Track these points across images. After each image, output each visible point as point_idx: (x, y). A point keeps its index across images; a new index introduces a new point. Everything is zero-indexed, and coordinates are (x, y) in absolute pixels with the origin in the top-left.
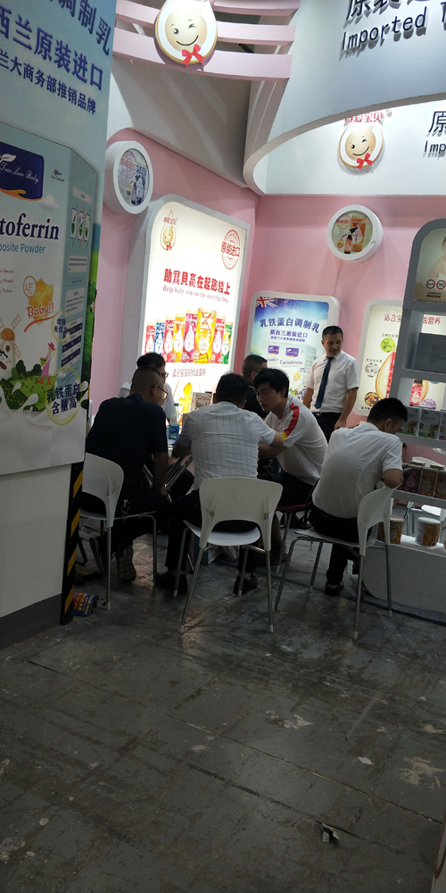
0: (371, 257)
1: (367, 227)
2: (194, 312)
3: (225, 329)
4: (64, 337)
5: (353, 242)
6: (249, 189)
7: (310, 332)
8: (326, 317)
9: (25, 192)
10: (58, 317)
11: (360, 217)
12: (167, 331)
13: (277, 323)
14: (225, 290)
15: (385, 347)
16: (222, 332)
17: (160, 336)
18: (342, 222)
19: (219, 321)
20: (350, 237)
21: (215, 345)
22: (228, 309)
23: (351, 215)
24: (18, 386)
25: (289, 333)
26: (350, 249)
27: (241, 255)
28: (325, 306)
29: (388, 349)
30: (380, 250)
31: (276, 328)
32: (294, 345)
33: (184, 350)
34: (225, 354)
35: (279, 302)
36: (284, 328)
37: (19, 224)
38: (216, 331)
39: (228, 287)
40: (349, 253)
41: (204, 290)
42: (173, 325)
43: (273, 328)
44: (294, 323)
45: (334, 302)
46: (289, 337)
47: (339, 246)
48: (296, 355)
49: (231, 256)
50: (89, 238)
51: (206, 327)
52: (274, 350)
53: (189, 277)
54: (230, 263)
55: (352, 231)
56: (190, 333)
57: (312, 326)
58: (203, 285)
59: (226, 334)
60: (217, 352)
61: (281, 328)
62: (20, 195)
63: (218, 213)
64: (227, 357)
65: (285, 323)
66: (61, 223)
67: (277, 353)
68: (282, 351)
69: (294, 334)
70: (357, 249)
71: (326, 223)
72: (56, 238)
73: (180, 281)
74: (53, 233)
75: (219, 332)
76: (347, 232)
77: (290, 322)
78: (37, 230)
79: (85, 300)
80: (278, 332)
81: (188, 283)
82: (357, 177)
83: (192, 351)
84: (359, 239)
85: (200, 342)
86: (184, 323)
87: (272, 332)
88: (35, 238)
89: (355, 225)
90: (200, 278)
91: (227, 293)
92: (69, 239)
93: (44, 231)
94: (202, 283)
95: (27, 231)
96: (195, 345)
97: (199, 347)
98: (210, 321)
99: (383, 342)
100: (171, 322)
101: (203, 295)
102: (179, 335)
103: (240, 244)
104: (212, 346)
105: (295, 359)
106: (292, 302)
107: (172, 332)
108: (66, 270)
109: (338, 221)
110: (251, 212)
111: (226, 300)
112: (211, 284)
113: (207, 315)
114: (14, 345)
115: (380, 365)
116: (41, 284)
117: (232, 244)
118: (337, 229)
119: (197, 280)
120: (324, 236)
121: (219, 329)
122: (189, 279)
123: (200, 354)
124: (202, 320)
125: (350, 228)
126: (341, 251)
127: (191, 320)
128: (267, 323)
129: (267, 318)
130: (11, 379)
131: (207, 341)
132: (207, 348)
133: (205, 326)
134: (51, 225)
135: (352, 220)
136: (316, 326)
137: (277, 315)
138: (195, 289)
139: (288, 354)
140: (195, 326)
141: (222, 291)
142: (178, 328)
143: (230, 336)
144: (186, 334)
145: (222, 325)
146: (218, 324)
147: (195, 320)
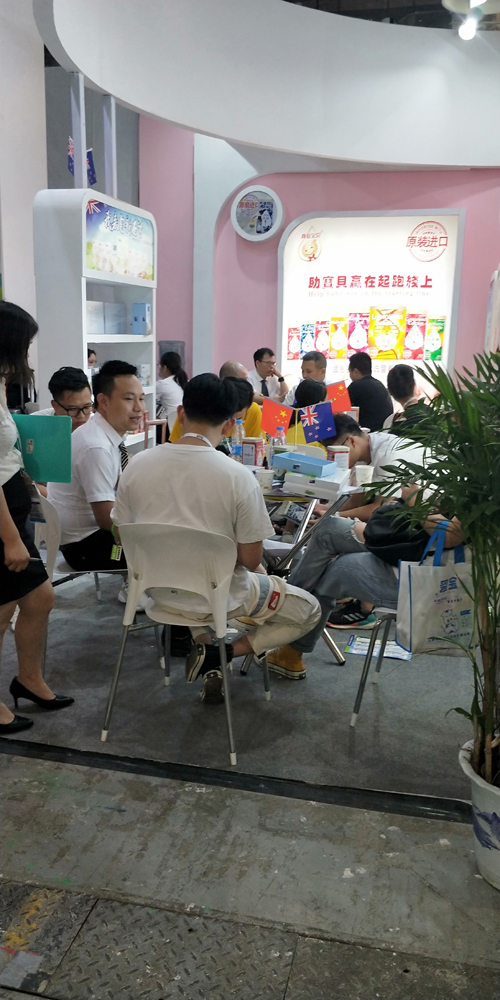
2: (364, 311)
3: (428, 325)
12: (318, 332)
14: (420, 284)
16: (423, 329)
17: (309, 336)
19: (413, 316)
21: (408, 341)
22: (439, 303)
33: (349, 347)
34: (434, 350)
38: (408, 327)
39: (427, 280)
41: (380, 289)
42: (326, 325)
49: (429, 248)
51: (389, 323)
54: (427, 256)
56: (359, 331)
58: (378, 284)
59: (433, 329)
60: (415, 348)
64: (436, 354)
73: (334, 285)
75: (415, 328)
81: (348, 284)
85: (376, 339)
86: (347, 322)
90: (368, 277)
91: (426, 286)
94: (372, 282)
96: (369, 342)
97: (378, 344)
98: (394, 317)
100: (323, 323)
101: (376, 293)
102: (341, 334)
103: (447, 233)
104: (403, 342)
107: (327, 332)
112: (392, 281)
113: (390, 311)
117: (428, 236)
119: (363, 280)
121: (414, 325)
122: (349, 282)
123: (381, 351)
124: (381, 317)
127: (358, 318)
131: (390, 336)
132: (394, 344)
133: (383, 323)
138: (361, 288)
140: (365, 323)
141: (415, 285)
142: (336, 327)
143: (441, 331)
144: (350, 333)
145: (419, 319)
146: (413, 319)
147: (364, 319)
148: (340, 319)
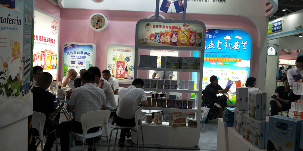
0: (105, 30)
1: (103, 20)
2: (44, 51)
4: (24, 64)
5: (99, 25)
6: (58, 6)
7: (86, 56)
8: (92, 50)
9: (9, 6)
10: (22, 56)
11: (101, 17)
12: (35, 58)
13: (73, 53)
14: (53, 42)
15: (114, 60)
16: (54, 57)
18: (94, 18)
19: (52, 53)
20: (97, 23)
21: (52, 62)
22: (55, 49)
23: (97, 16)
24: (10, 86)
25: (78, 57)
26: (98, 27)
27: (58, 29)
28: (91, 47)
29: (115, 60)
30: (108, 28)
31: (73, 55)
32: (81, 60)
34: (55, 65)
35: (73, 46)
36: (76, 55)
37: (8, 19)
38: (52, 57)
39: (55, 41)
40: (98, 29)
41: (47, 42)
43: (72, 55)
44: (80, 53)
45: (94, 46)
46: (79, 58)
47: (94, 26)
48: (82, 64)
49: (55, 30)
50: (31, 24)
52: (73, 63)
53: (41, 38)
54: (55, 32)
55: (98, 21)
56: (43, 58)
57: (87, 54)
58: (46, 41)
59: (55, 58)
60: (52, 65)
61: (75, 55)
62: (8, 7)
63: (50, 14)
64: (56, 67)
65: (77, 53)
66: (21, 18)
67: (75, 64)
68: (77, 63)
69: (81, 57)
70: (101, 27)
71: (88, 19)
72: (20, 24)
73: (38, 39)
74: (19, 22)
75: (53, 58)
76: (96, 21)
77: (78, 53)
78: (14, 21)
79: (30, 49)
80: (74, 56)
81: (41, 40)
82: (97, 3)
83: (44, 65)
84: (101, 24)
85: (46, 62)
86: (41, 55)
87: (72, 56)
88: (14, 24)
89: (99, 19)
90: (45, 38)
92: (24, 24)
93: (16, 21)
94: (46, 40)
95: (11, 22)
96: (45, 63)
97: (46, 64)
98: (50, 53)
99: (113, 58)
100: (36, 55)
101: (46, 44)
102: (39, 59)
103: (57, 26)
104: (51, 63)
105: (82, 65)
106: (78, 46)
107: (37, 59)
108: (24, 37)
109: (92, 18)
110: (59, 14)
111: (54, 46)
112: (49, 40)
113: (48, 51)
114: (8, 69)
115: (113, 66)
116: (16, 43)
117: (55, 25)
118: (92, 21)
119: (44, 39)
120: (88, 23)
121: (52, 56)
122: (41, 39)
123: (47, 66)
124: (47, 53)
125: (97, 20)
126: (95, 28)
127: (43, 54)
128: (70, 53)
129: (69, 51)
130: (7, 84)
131: (49, 61)
132: (49, 63)
133: (48, 56)
134: (19, 19)
135: (98, 18)
136: (89, 54)
137: (73, 50)
138: (44, 42)
139: (79, 64)
140: (44, 56)
141: (53, 43)
142: (39, 57)
143: (56, 59)
144: (41, 59)
145: (53, 55)
146: (52, 55)
147: (44, 54)
148: (39, 54)
